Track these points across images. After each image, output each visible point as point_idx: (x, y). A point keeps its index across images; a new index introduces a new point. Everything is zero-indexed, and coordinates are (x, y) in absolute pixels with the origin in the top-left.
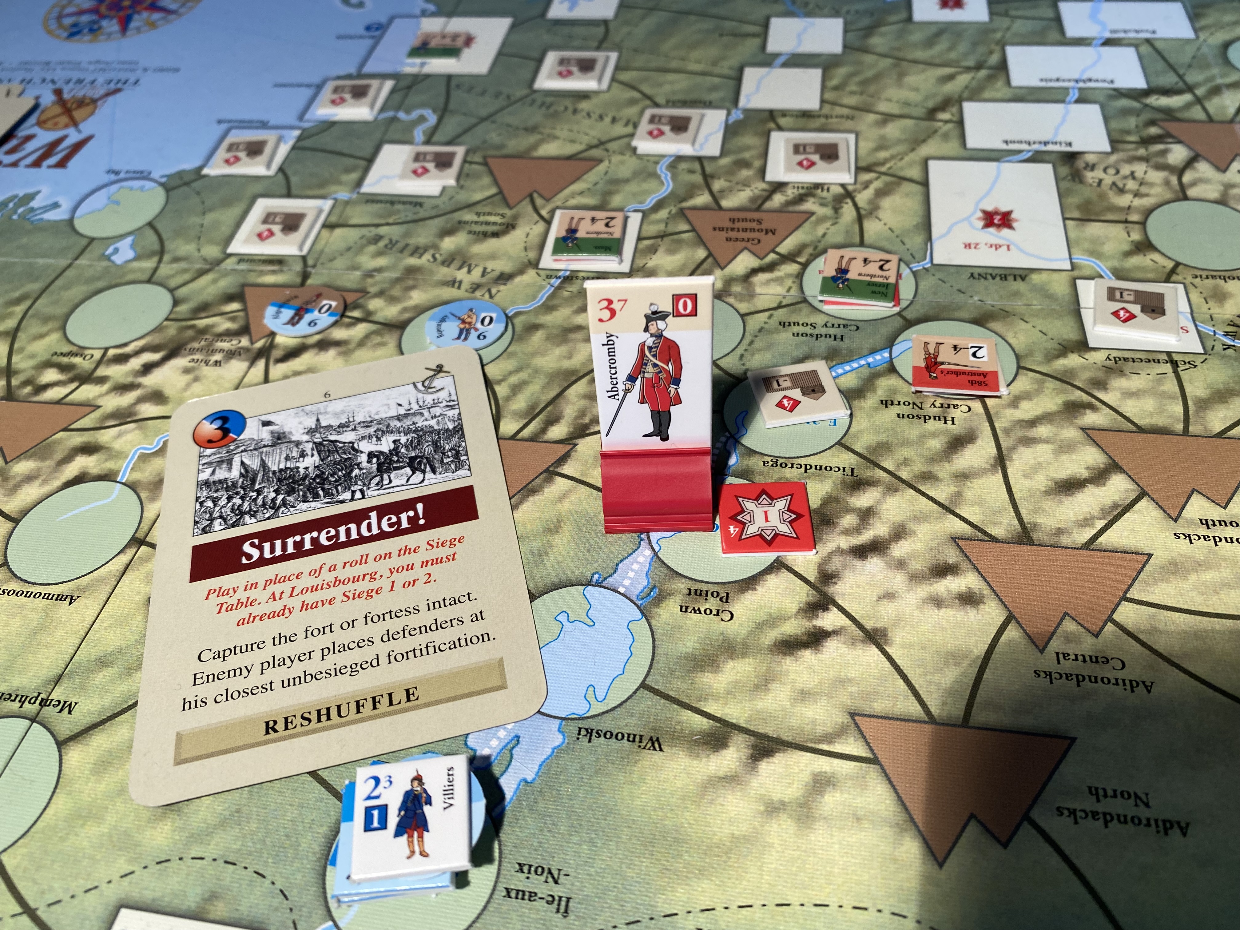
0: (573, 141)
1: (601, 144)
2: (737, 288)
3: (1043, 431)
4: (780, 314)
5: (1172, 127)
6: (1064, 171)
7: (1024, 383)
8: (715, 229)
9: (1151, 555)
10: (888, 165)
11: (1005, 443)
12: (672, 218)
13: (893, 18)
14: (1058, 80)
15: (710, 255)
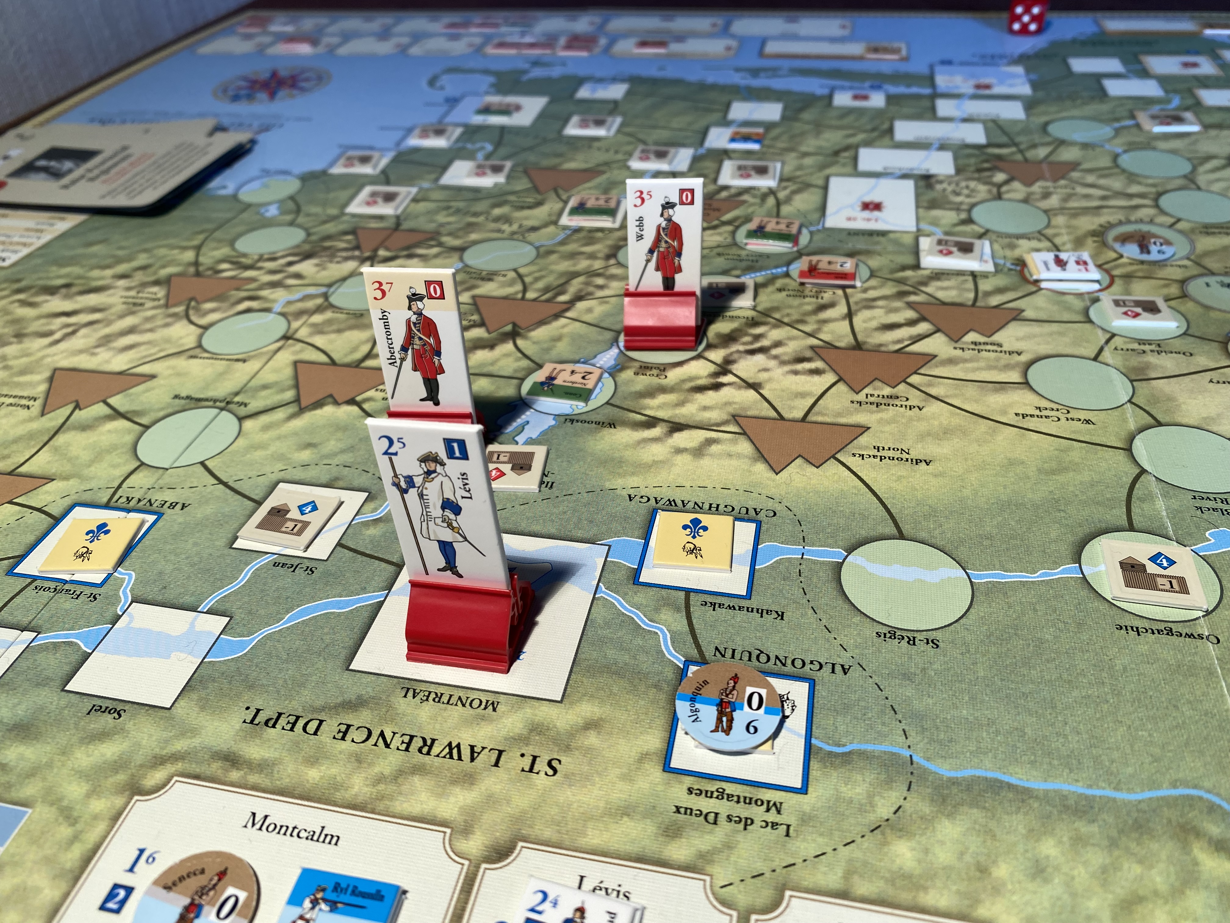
0: (586, 162)
1: (606, 163)
4: (720, 250)
6: (922, 183)
7: (873, 282)
9: (935, 356)
10: (802, 179)
11: (853, 308)
13: (818, 105)
14: (927, 138)
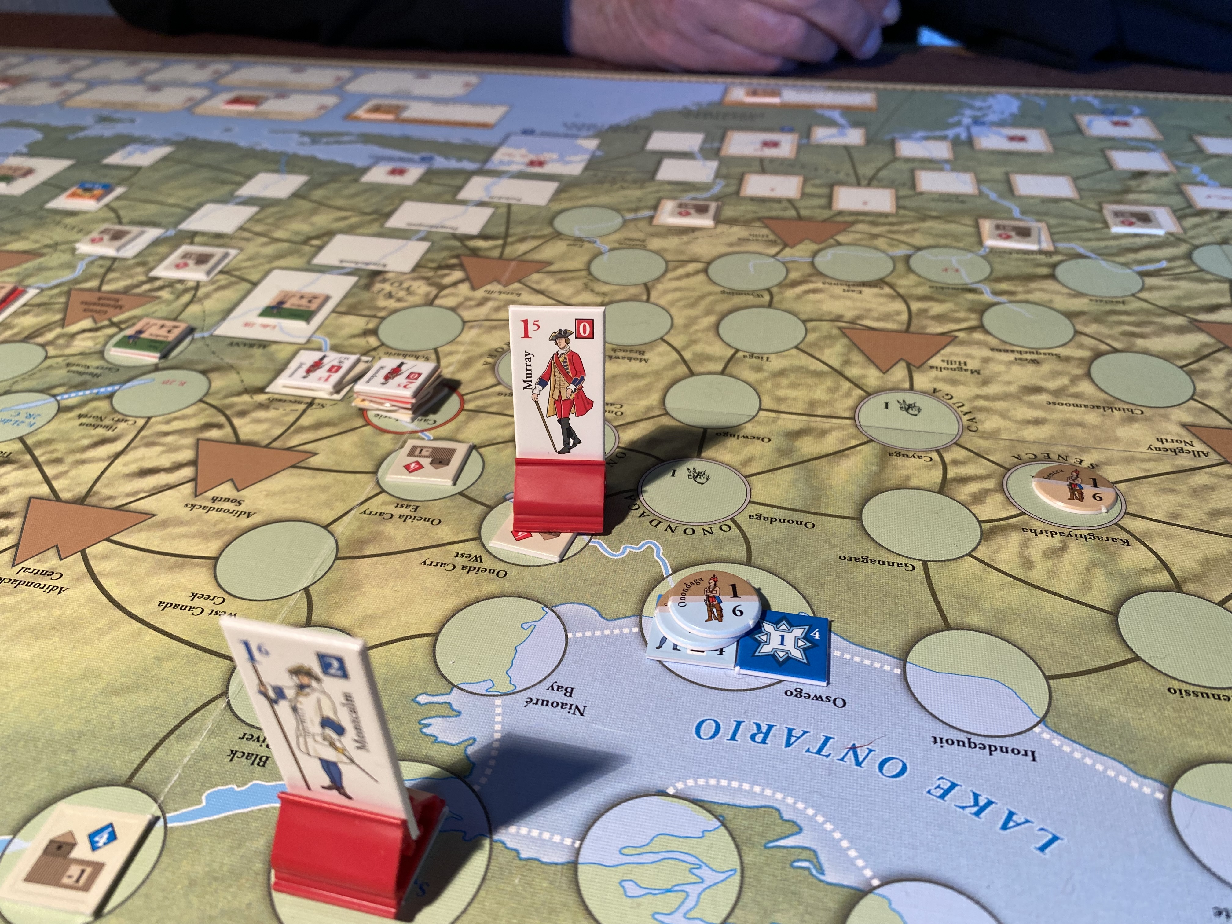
0: (37, 242)
1: (57, 244)
2: (61, 341)
3: (169, 439)
4: (74, 359)
5: (466, 261)
6: (364, 281)
7: (191, 410)
8: (82, 303)
9: (154, 515)
10: (244, 271)
12: (59, 294)
13: (346, 178)
14: (420, 225)
15: (64, 319)
